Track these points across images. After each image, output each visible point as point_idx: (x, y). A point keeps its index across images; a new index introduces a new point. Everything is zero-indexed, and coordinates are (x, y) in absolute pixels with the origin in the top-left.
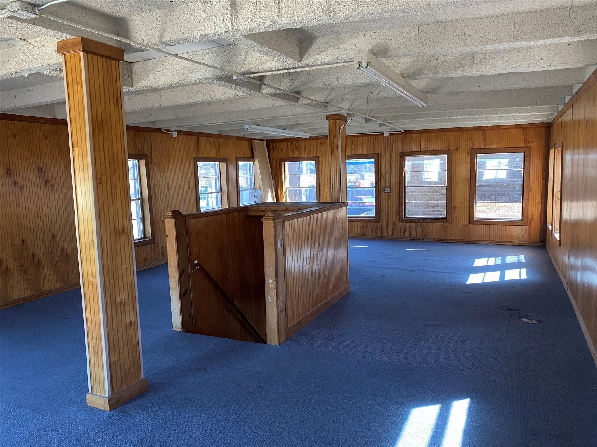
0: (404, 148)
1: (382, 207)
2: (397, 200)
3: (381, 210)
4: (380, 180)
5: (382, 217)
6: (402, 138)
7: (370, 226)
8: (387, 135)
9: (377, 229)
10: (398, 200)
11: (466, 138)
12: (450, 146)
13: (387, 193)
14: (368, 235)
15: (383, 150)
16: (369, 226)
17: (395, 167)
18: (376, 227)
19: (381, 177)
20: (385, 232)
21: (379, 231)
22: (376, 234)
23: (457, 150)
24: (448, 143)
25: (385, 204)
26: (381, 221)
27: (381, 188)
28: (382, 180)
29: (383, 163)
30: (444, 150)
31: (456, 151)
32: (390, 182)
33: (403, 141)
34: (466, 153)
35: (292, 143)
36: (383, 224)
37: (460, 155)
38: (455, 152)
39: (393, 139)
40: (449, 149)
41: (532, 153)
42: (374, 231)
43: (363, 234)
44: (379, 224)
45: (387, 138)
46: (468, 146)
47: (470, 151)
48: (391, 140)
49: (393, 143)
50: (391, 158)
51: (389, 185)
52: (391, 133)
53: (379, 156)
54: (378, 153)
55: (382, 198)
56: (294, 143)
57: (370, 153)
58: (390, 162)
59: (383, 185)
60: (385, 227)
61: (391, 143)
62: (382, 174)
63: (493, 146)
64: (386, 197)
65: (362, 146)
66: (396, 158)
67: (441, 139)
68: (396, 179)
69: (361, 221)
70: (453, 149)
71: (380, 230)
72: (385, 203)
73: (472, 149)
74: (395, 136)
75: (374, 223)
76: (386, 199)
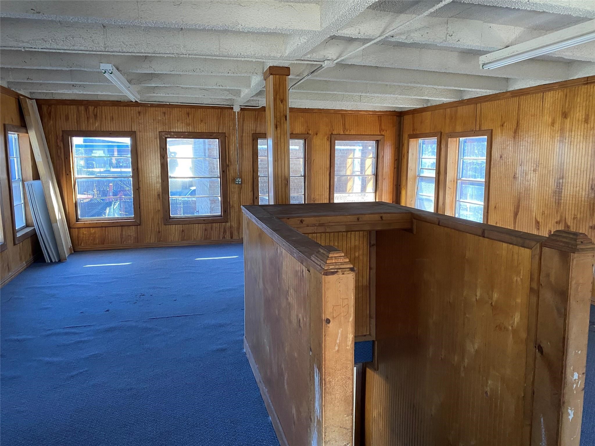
0: (257, 129)
1: (231, 202)
2: (250, 194)
3: (230, 207)
4: (228, 168)
5: (231, 215)
6: (255, 116)
7: (216, 228)
8: (237, 109)
9: (226, 231)
10: (252, 192)
11: (326, 122)
12: (309, 130)
13: (237, 185)
14: (212, 239)
15: (231, 128)
16: (214, 228)
17: (248, 153)
18: (224, 228)
19: (230, 164)
20: (236, 233)
21: (228, 234)
22: (224, 237)
23: (317, 134)
24: (307, 126)
25: (235, 199)
26: (230, 220)
27: (230, 177)
28: (231, 168)
29: (231, 146)
30: (303, 134)
31: (316, 136)
32: (241, 170)
33: (256, 119)
34: (326, 139)
35: (86, 109)
36: (233, 224)
37: (320, 140)
38: (314, 137)
39: (244, 116)
40: (308, 133)
41: (385, 142)
42: (222, 234)
43: (206, 238)
44: (228, 224)
45: (237, 113)
46: (328, 131)
47: (330, 137)
48: (242, 117)
49: (243, 121)
50: (242, 140)
51: (240, 174)
52: (242, 107)
53: (226, 136)
54: (224, 132)
55: (231, 191)
56: (91, 108)
57: (213, 132)
58: (240, 145)
59: (233, 175)
60: (236, 228)
61: (242, 120)
62: (230, 160)
63: (353, 132)
64: (237, 190)
65: (201, 121)
66: (247, 140)
67: (300, 120)
68: (249, 167)
69: (203, 222)
70: (312, 133)
71: (229, 232)
72: (235, 197)
73: (332, 134)
74: (246, 112)
75: (221, 224)
76: (237, 193)
